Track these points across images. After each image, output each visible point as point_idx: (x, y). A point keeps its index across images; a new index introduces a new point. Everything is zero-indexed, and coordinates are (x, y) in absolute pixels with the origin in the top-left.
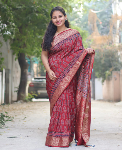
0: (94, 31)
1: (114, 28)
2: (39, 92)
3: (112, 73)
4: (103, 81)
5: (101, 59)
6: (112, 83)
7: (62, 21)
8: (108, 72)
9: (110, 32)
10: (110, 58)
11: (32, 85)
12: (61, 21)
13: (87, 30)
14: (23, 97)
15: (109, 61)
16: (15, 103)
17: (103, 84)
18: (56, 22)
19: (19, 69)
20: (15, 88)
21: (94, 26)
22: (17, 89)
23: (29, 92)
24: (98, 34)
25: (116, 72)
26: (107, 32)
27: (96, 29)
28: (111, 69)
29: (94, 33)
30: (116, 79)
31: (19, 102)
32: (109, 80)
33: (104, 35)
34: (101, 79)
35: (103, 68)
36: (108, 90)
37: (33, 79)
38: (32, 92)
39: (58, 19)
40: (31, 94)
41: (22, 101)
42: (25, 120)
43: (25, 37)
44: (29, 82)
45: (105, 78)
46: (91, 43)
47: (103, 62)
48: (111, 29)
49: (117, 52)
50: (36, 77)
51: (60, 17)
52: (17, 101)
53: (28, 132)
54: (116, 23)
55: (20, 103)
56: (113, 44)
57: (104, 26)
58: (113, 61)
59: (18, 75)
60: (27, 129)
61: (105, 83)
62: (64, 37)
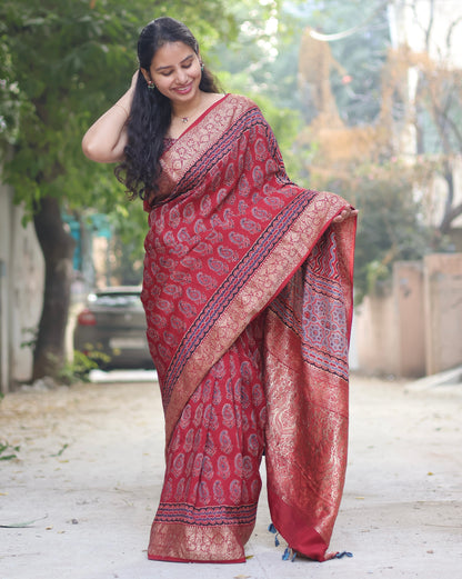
0: (321, 109)
1: (398, 98)
2: (117, 345)
3: (390, 268)
4: (359, 301)
6: (391, 306)
8: (375, 266)
9: (382, 115)
10: (385, 211)
13: (293, 107)
14: (53, 366)
15: (381, 223)
16: (25, 388)
17: (358, 313)
19: (39, 259)
20: (24, 330)
21: (320, 91)
22: (30, 337)
23: (77, 345)
24: (338, 122)
25: (406, 264)
26: (373, 113)
27: (330, 104)
28: (389, 255)
29: (324, 117)
30: (407, 293)
31: (39, 385)
32: (381, 294)
33: (362, 124)
37: (92, 298)
38: (89, 346)
40: (86, 352)
41: (50, 380)
42: (63, 457)
43: (59, 134)
44: (76, 310)
45: (367, 288)
46: (309, 156)
48: (387, 104)
49: (409, 188)
50: (103, 287)
52: (30, 382)
53: (78, 504)
54: (405, 79)
55: (45, 390)
56: (394, 160)
57: (360, 90)
58: (393, 223)
59: (36, 282)
60: (71, 491)
61: (366, 306)
62: (212, 136)
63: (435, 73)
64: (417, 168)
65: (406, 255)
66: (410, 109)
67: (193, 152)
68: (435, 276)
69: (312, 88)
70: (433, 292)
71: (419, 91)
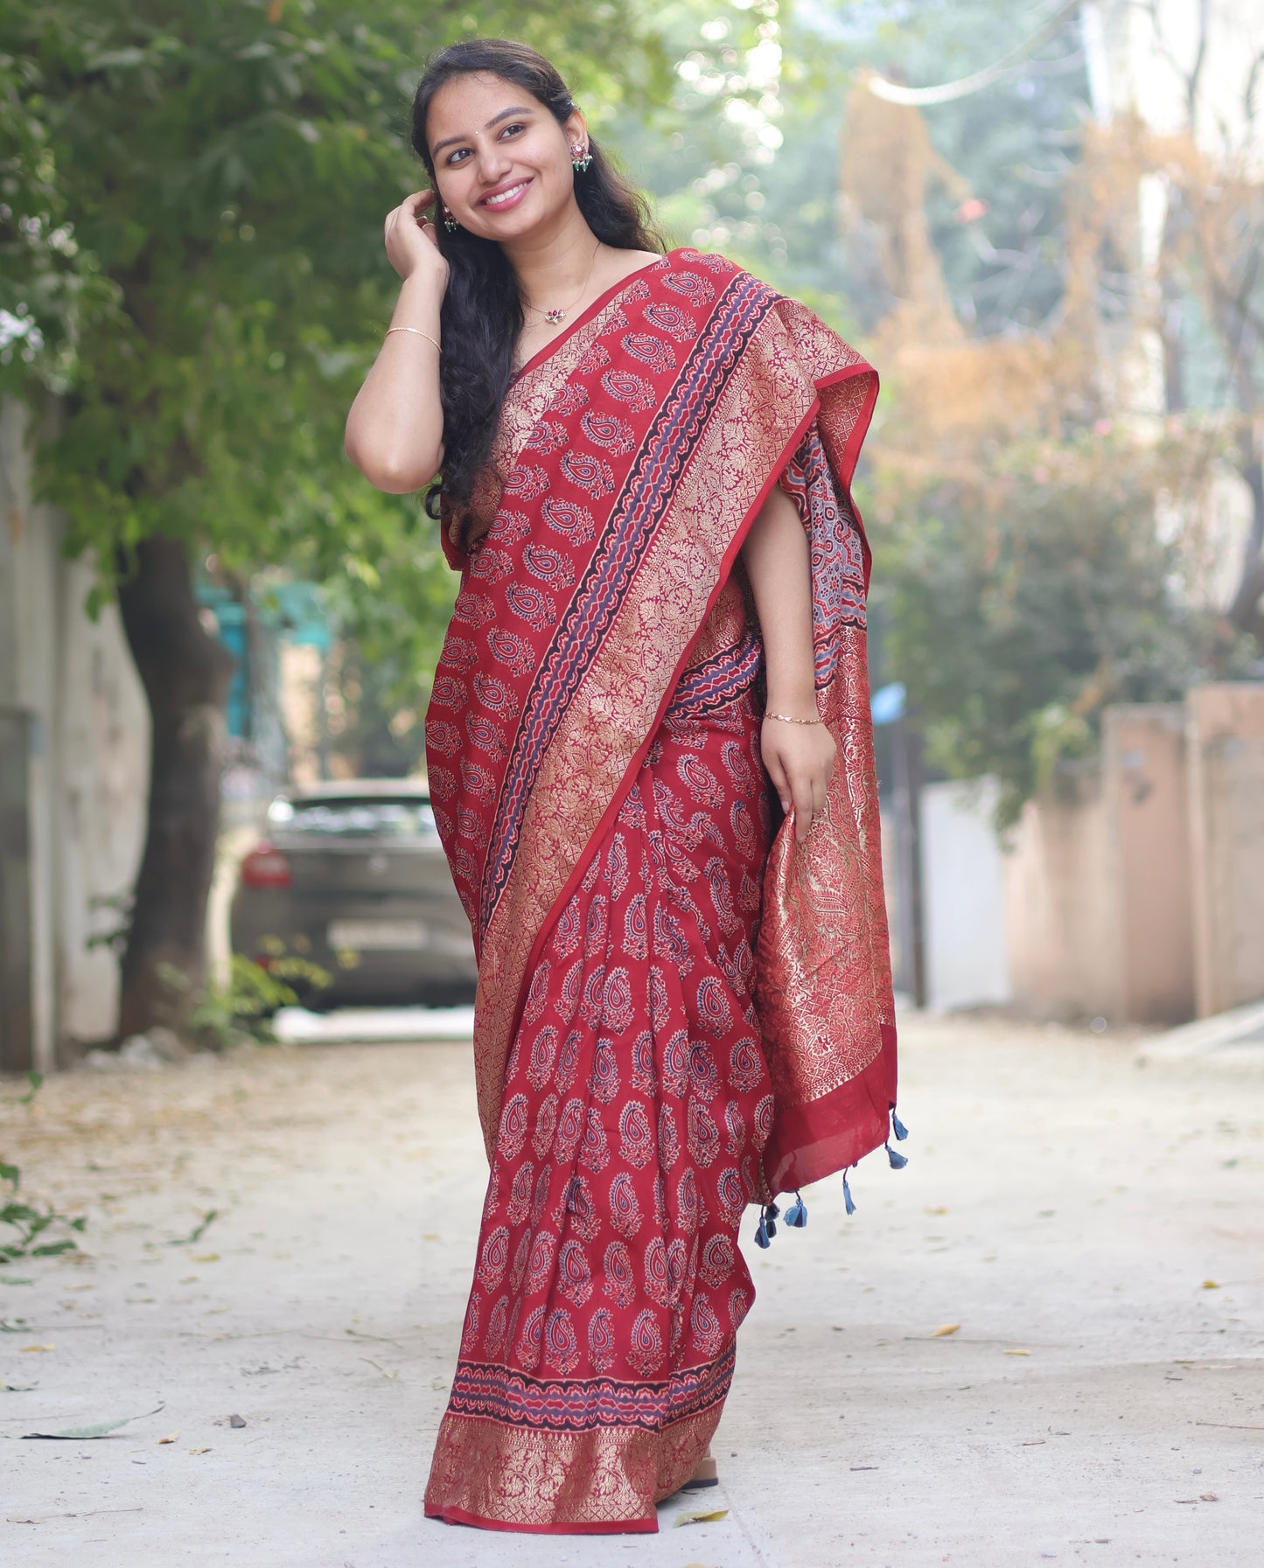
0: (901, 291)
1: (1113, 259)
2: (350, 939)
3: (1095, 724)
4: (1009, 815)
5: (981, 582)
7: (539, 172)
8: (1053, 720)
9: (1068, 306)
10: (1080, 570)
11: (274, 866)
13: (828, 286)
14: (174, 998)
15: (1070, 602)
16: (99, 1059)
17: (1007, 849)
18: (478, 193)
19: (134, 707)
20: (95, 903)
21: (898, 243)
22: (110, 921)
23: (241, 940)
24: (950, 327)
25: (1138, 714)
26: (1044, 302)
27: (927, 277)
28: (1090, 690)
29: (908, 313)
30: (1141, 793)
31: (137, 1051)
33: (1014, 333)
34: (990, 794)
35: (1005, 683)
36: (1067, 911)
37: (281, 812)
38: (273, 945)
39: (493, 159)
40: (263, 960)
41: (166, 1038)
42: (202, 1248)
43: (186, 365)
44: (236, 844)
45: (1032, 783)
47: (1000, 613)
48: (1081, 274)
49: (1144, 504)
50: (309, 783)
52: (113, 1045)
53: (246, 1373)
54: (1131, 207)
55: (154, 1064)
56: (1103, 427)
57: (1009, 240)
58: (1102, 601)
59: (125, 769)
60: (229, 1338)
61: (1030, 829)
63: (1212, 191)
64: (1167, 449)
65: (1139, 690)
66: (1146, 289)
68: (1218, 745)
69: (878, 234)
70: (1213, 790)
71: (1170, 240)
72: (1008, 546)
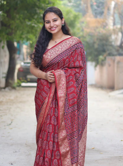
0: (87, 12)
1: (109, 9)
3: (105, 58)
4: (96, 66)
5: (94, 43)
6: (105, 69)
7: (58, 26)
8: (101, 57)
9: (104, 14)
10: (104, 42)
11: (21, 69)
12: (55, 26)
13: (79, 11)
14: (11, 84)
15: (103, 45)
16: (3, 90)
17: (95, 69)
18: (50, 28)
19: (7, 53)
20: (3, 73)
21: (87, 7)
22: (5, 75)
23: (18, 78)
24: (92, 16)
25: (110, 57)
26: (102, 13)
27: (90, 11)
28: (105, 55)
29: (88, 14)
30: (110, 65)
31: (7, 89)
32: (102, 65)
33: (98, 16)
34: (94, 63)
35: (96, 53)
36: (101, 76)
37: (22, 64)
38: (21, 78)
39: (52, 24)
41: (10, 88)
44: (18, 67)
45: (98, 63)
46: (84, 25)
47: (96, 46)
48: (105, 11)
49: (110, 35)
50: (26, 61)
51: (55, 20)
52: (4, 88)
53: (14, 152)
54: (111, 4)
56: (107, 27)
57: (98, 7)
58: (106, 45)
59: (7, 59)
60: (12, 145)
61: (98, 68)
62: (63, 49)
63: (120, 3)
64: (114, 30)
65: (110, 54)
67: (55, 54)
68: (119, 62)
69: (85, 5)
70: (118, 67)
71: (115, 8)
72: (97, 39)
